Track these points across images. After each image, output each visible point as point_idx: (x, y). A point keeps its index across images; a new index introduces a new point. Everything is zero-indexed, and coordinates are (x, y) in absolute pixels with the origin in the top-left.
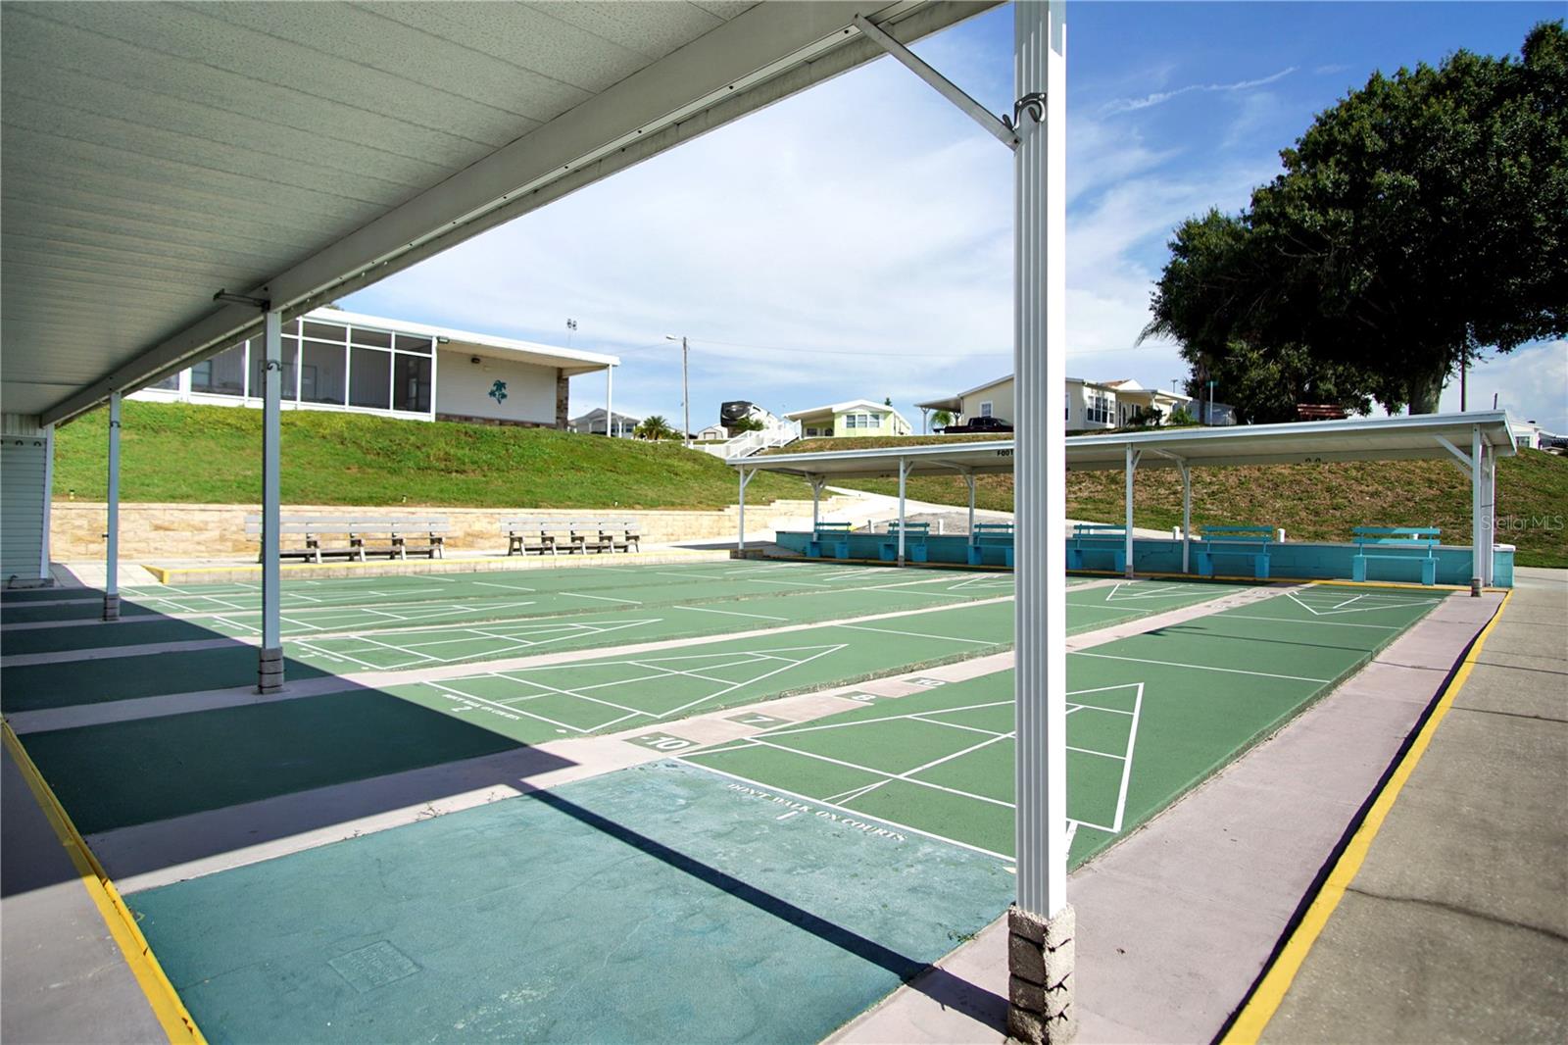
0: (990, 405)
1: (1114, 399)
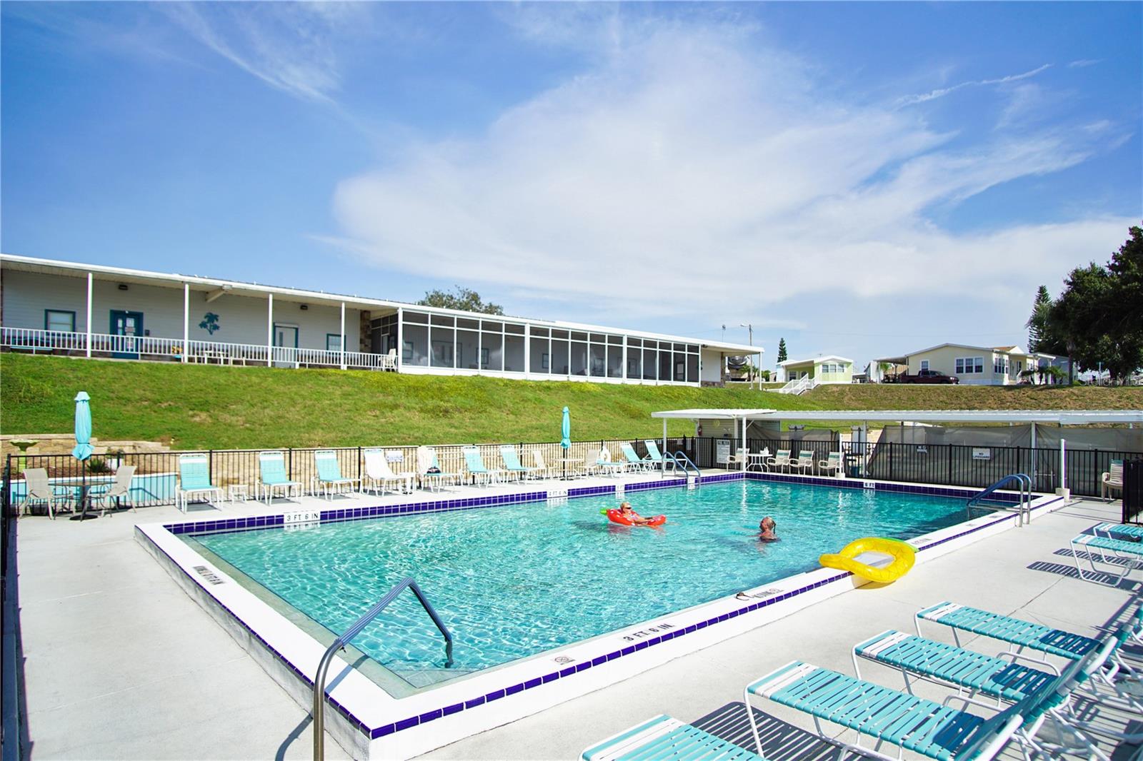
0: (927, 362)
1: (1008, 359)
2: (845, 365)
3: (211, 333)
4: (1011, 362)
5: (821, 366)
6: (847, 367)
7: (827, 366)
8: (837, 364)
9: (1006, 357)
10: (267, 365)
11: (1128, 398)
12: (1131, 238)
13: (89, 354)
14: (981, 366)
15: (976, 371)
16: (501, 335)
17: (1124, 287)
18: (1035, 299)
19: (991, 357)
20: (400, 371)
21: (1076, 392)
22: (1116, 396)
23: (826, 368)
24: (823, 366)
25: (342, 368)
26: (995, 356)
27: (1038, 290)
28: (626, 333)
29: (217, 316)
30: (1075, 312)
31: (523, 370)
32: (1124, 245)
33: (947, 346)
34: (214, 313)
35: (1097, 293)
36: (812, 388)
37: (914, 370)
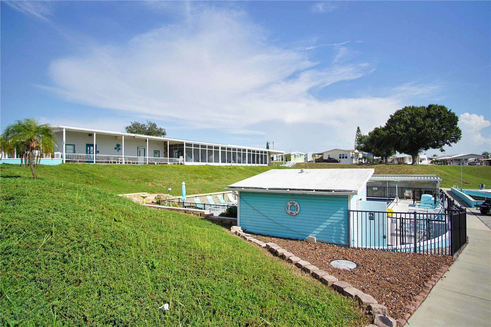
0: (330, 155)
2: (302, 155)
3: (118, 151)
4: (355, 155)
5: (293, 156)
6: (302, 156)
7: (296, 155)
8: (299, 155)
9: (354, 153)
10: (147, 164)
11: (392, 168)
12: (390, 118)
13: (95, 162)
14: (347, 157)
15: (345, 158)
16: (213, 150)
17: (390, 134)
18: (356, 131)
19: (350, 153)
20: (185, 164)
21: (378, 166)
22: (389, 168)
23: (295, 156)
24: (294, 155)
25: (168, 164)
26: (351, 153)
27: (357, 128)
28: (247, 148)
29: (120, 145)
30: (376, 141)
31: (219, 162)
32: (388, 120)
33: (336, 149)
34: (119, 144)
35: (383, 136)
36: (295, 164)
37: (326, 158)
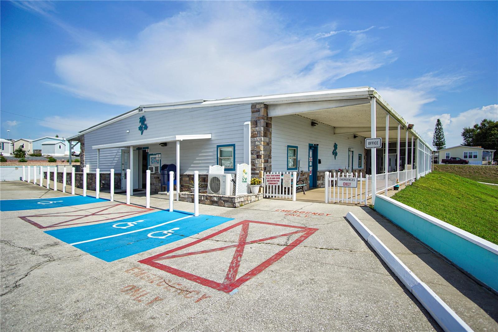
0: (449, 153)
3: (335, 158)
14: (477, 156)
15: (474, 158)
19: (481, 152)
29: (337, 145)
